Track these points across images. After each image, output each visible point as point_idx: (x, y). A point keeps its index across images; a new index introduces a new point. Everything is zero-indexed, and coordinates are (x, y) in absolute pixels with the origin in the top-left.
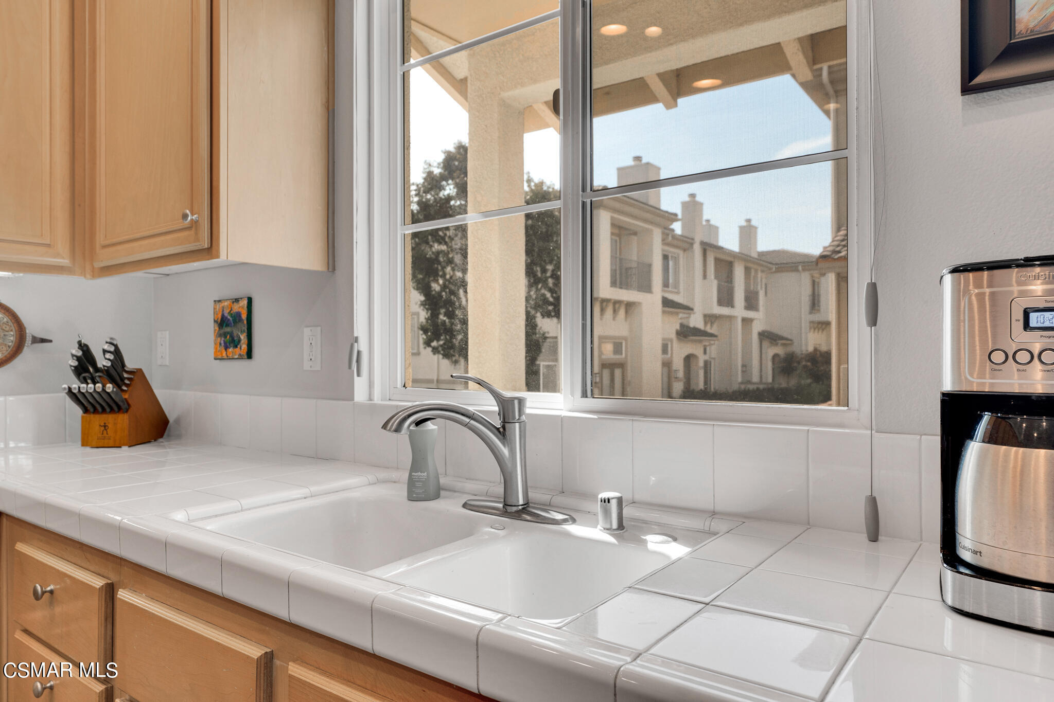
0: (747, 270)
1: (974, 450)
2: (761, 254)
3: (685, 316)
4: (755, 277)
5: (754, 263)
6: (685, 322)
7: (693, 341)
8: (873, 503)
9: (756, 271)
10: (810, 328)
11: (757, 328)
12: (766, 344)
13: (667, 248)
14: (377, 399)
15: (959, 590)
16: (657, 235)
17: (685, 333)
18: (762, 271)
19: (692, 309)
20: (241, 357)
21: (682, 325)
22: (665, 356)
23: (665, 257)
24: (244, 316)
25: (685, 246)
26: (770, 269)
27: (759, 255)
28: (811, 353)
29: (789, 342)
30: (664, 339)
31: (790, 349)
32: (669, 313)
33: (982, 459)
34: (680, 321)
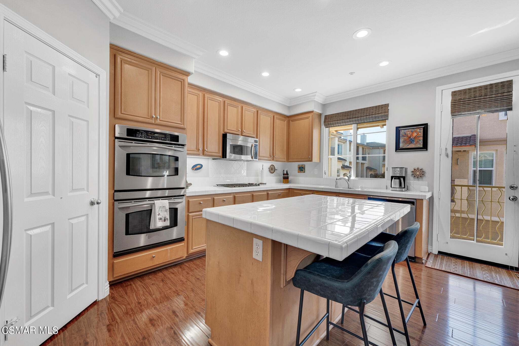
0: (363, 148)
1: (393, 180)
2: (367, 143)
3: (344, 162)
4: (365, 151)
5: (365, 146)
6: (344, 164)
7: (346, 170)
8: (387, 186)
9: (366, 149)
10: (383, 166)
11: (366, 166)
12: (368, 170)
13: (339, 143)
14: (325, 178)
15: (391, 189)
16: (337, 139)
17: (344, 167)
18: (368, 149)
19: (346, 160)
20: (303, 172)
21: (343, 165)
22: (338, 174)
23: (338, 145)
24: (304, 167)
25: (344, 142)
26: (370, 148)
27: (367, 144)
28: (383, 174)
29: (376, 170)
30: (338, 169)
31: (376, 172)
32: (340, 161)
33: (394, 181)
34: (342, 164)
